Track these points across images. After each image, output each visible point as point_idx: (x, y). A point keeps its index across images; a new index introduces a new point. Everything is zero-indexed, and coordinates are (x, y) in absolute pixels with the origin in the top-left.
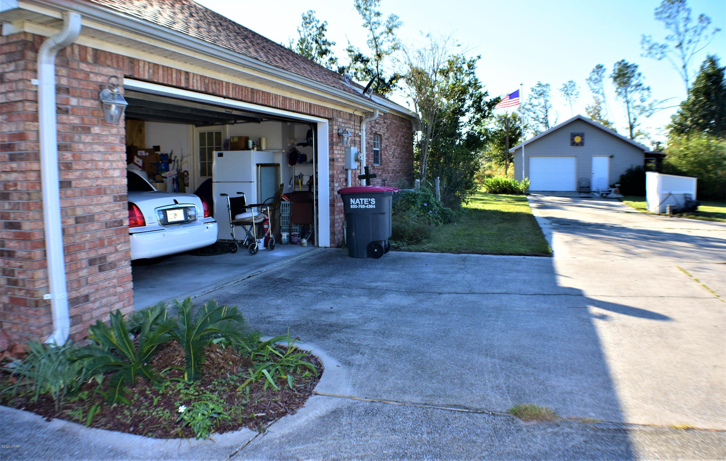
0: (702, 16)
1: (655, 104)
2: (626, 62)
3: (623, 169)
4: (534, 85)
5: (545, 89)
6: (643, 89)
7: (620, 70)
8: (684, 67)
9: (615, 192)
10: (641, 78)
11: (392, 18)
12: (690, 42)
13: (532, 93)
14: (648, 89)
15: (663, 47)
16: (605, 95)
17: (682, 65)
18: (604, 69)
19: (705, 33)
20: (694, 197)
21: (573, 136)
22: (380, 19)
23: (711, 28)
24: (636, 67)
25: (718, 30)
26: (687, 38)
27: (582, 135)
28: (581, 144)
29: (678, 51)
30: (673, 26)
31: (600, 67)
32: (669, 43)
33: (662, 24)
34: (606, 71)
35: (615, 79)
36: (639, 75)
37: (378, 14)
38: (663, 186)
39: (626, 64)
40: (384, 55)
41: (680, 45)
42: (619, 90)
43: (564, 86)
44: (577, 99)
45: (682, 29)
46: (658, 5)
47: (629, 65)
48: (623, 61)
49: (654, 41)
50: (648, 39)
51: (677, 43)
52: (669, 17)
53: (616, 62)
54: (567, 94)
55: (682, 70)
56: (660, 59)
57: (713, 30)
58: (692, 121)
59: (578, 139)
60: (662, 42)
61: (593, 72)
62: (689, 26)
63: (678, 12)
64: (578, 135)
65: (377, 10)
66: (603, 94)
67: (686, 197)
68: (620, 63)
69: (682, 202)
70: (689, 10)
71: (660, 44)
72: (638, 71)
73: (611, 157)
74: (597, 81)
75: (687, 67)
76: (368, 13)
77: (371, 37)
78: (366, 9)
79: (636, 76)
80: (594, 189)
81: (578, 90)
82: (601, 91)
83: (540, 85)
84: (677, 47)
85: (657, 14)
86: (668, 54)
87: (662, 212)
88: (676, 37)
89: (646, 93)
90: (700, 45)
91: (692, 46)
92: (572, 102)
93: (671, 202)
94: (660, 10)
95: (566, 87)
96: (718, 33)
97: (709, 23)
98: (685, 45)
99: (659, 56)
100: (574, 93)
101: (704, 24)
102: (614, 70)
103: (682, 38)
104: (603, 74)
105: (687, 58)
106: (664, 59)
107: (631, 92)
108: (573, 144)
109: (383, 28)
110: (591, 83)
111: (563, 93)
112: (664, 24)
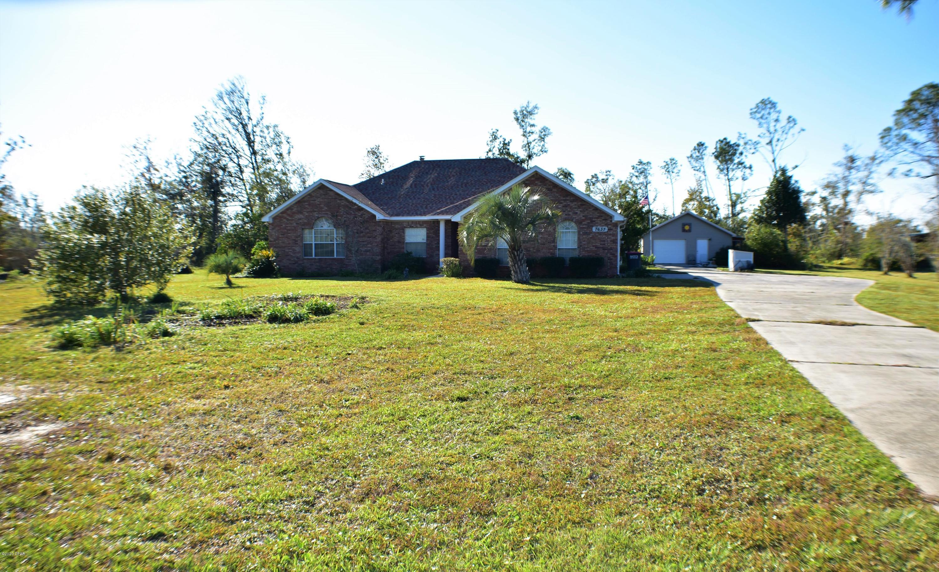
0: (790, 117)
1: (749, 192)
2: (728, 140)
3: (717, 248)
4: (635, 163)
5: (646, 167)
6: (745, 167)
7: (721, 148)
8: (774, 161)
9: (712, 263)
10: (743, 156)
11: (545, 129)
12: (778, 140)
13: (633, 171)
14: (750, 168)
15: (757, 143)
16: (707, 173)
17: (772, 159)
18: (706, 147)
19: (792, 131)
20: (752, 262)
21: (684, 225)
22: (533, 129)
23: (797, 128)
24: (738, 145)
25: (803, 130)
26: (776, 137)
27: (690, 225)
28: (689, 231)
29: (769, 147)
30: (765, 126)
31: (701, 145)
32: (761, 140)
33: (756, 122)
34: (708, 149)
35: (717, 157)
36: (741, 154)
37: (533, 125)
38: (735, 257)
39: (729, 142)
40: (534, 156)
41: (770, 143)
42: (721, 167)
43: (665, 164)
44: (677, 178)
45: (772, 129)
46: (754, 106)
47: (732, 143)
48: (725, 139)
49: (748, 138)
50: (743, 136)
51: (768, 141)
52: (762, 117)
53: (718, 140)
54: (669, 172)
55: (772, 164)
56: (753, 153)
57: (799, 130)
58: (767, 214)
59: (687, 228)
60: (755, 139)
61: (695, 149)
62: (779, 126)
63: (769, 114)
64: (687, 224)
65: (532, 122)
66: (704, 172)
67: (748, 262)
68: (722, 142)
69: (745, 265)
70: (779, 112)
71: (754, 141)
72: (741, 149)
73: (710, 240)
74: (698, 159)
75: (776, 161)
76: (523, 124)
77: (526, 142)
78: (523, 121)
79: (738, 155)
80: (698, 262)
81: (679, 168)
82: (702, 169)
83: (641, 163)
84: (767, 144)
85: (751, 114)
86: (760, 149)
87: (736, 270)
88: (768, 134)
89: (748, 171)
90: (787, 143)
91: (780, 144)
92: (673, 180)
93: (740, 265)
94: (755, 110)
95: (667, 165)
96: (802, 132)
97: (795, 124)
98: (774, 143)
99: (753, 151)
100: (675, 171)
101: (792, 125)
102: (716, 148)
103: (772, 135)
104: (705, 152)
105: (776, 153)
106: (757, 154)
107: (733, 170)
108: (684, 230)
109: (535, 136)
110: (692, 160)
111: (664, 170)
112: (758, 123)
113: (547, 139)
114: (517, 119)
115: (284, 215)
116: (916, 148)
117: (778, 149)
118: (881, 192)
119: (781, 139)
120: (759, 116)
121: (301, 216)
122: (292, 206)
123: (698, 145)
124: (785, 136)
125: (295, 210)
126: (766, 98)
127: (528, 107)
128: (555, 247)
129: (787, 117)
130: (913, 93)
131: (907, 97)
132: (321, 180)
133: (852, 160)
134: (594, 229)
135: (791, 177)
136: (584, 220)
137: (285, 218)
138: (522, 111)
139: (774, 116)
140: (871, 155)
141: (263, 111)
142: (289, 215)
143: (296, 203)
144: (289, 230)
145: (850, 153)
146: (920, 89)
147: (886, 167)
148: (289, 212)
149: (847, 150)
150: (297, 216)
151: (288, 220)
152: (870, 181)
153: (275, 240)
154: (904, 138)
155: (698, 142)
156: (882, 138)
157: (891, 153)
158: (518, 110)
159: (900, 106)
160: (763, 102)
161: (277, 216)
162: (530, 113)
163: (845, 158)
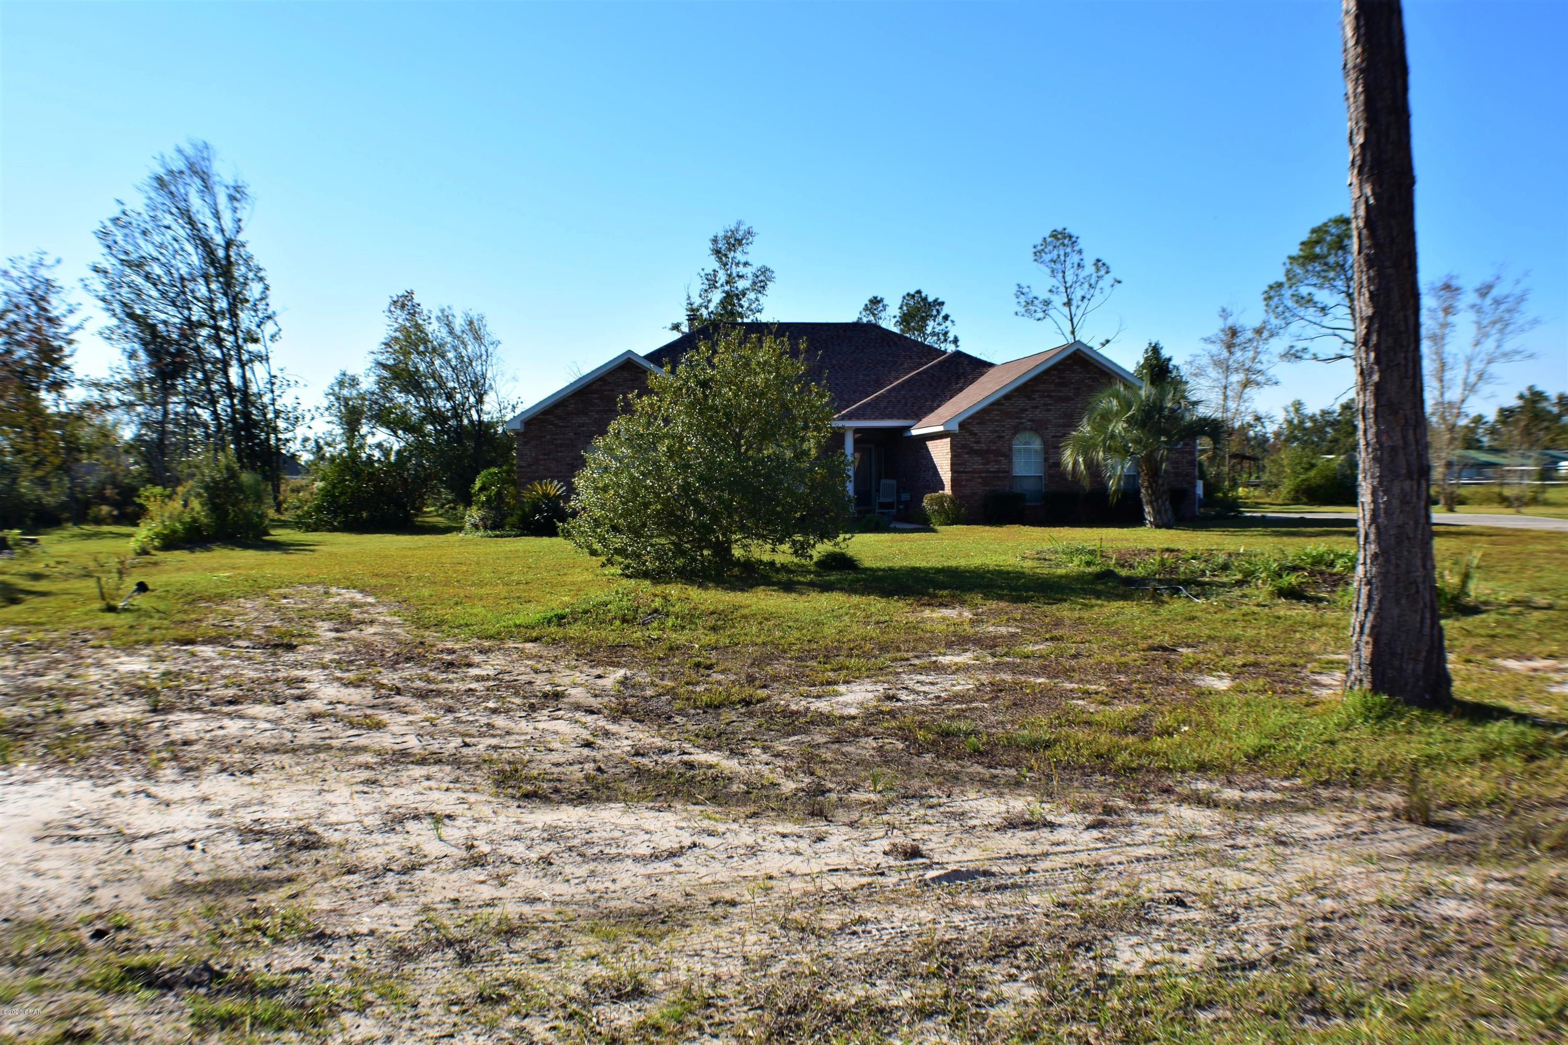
113: (765, 289)
114: (717, 252)
116: (1324, 315)
117: (1079, 313)
118: (1276, 383)
119: (1088, 296)
120: (1047, 257)
121: (585, 419)
123: (871, 301)
124: (1092, 291)
125: (571, 408)
126: (1060, 229)
127: (737, 230)
129: (1093, 261)
130: (1314, 231)
131: (1305, 236)
132: (629, 352)
133: (1234, 332)
135: (1170, 359)
137: (549, 423)
138: (726, 237)
139: (1075, 258)
140: (1256, 324)
144: (561, 445)
145: (1230, 322)
146: (1325, 225)
147: (1278, 345)
148: (563, 412)
149: (1226, 319)
151: (557, 427)
152: (1257, 367)
153: (530, 466)
154: (1308, 301)
155: (870, 297)
156: (1269, 298)
157: (1283, 323)
158: (721, 234)
159: (1295, 251)
160: (1055, 235)
162: (739, 242)
163: (1223, 330)
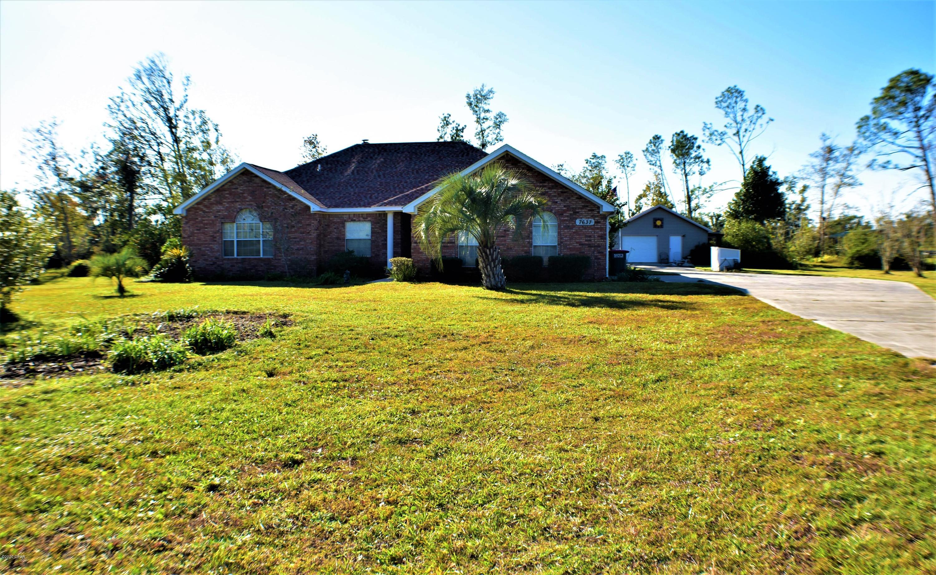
0: (758, 106)
1: (715, 186)
2: (685, 133)
3: (692, 245)
4: (589, 156)
5: (600, 161)
6: (702, 161)
7: (678, 141)
8: (741, 153)
9: (688, 262)
10: (701, 150)
11: (500, 115)
12: (746, 130)
13: (587, 165)
14: (708, 162)
15: (723, 134)
16: (663, 168)
17: (740, 150)
18: (662, 141)
19: (760, 121)
20: (739, 261)
21: (655, 220)
22: (488, 115)
23: (765, 118)
24: (696, 139)
25: (772, 120)
26: (744, 127)
27: (661, 220)
28: (661, 226)
29: (736, 138)
30: (732, 115)
31: (657, 138)
32: (727, 130)
33: (722, 112)
34: (664, 142)
35: (673, 151)
36: (699, 147)
37: (488, 111)
38: (720, 255)
39: (686, 135)
40: (488, 145)
41: (737, 133)
42: (678, 161)
43: (619, 158)
44: (633, 172)
45: (739, 119)
46: (719, 94)
47: (689, 136)
48: (682, 132)
49: (714, 128)
50: (709, 126)
51: (735, 132)
52: (728, 107)
53: (674, 133)
54: (624, 166)
55: (740, 156)
56: (719, 145)
57: (767, 120)
59: (659, 223)
60: (721, 129)
61: (651, 142)
62: (746, 115)
63: (736, 102)
64: (659, 219)
65: (486, 108)
66: (660, 166)
67: (735, 261)
68: (679, 135)
69: (732, 264)
70: (746, 101)
71: (720, 132)
72: (698, 143)
73: (684, 236)
74: (654, 153)
75: (744, 153)
76: (477, 109)
77: (479, 130)
78: (476, 106)
79: (695, 148)
80: (671, 260)
81: (634, 162)
82: (658, 163)
83: (595, 156)
84: (734, 134)
85: (716, 103)
86: (726, 140)
87: (721, 270)
88: (734, 125)
89: (705, 165)
90: (755, 133)
91: (748, 134)
92: (628, 175)
93: (726, 264)
94: (720, 99)
95: (623, 159)
96: (771, 122)
97: (763, 114)
98: (741, 133)
99: (719, 142)
100: (631, 165)
101: (759, 115)
102: (672, 142)
103: (739, 125)
104: (661, 146)
105: (743, 145)
106: (723, 145)
107: (690, 164)
108: (655, 226)
109: (490, 123)
110: (648, 154)
111: (618, 165)
112: (724, 113)
113: (502, 126)
114: (470, 104)
115: (201, 206)
116: (897, 137)
117: (745, 140)
118: (861, 184)
119: (749, 129)
120: (725, 105)
121: (220, 207)
122: (209, 195)
123: (654, 138)
124: (753, 126)
125: (212, 200)
126: (732, 86)
127: (482, 90)
128: (530, 244)
129: (754, 106)
130: (892, 80)
131: (886, 84)
132: (244, 163)
133: (830, 150)
134: (578, 222)
136: (565, 211)
137: (202, 210)
138: (476, 95)
139: (741, 105)
140: (850, 144)
141: (187, 93)
142: (205, 206)
143: (215, 192)
144: (207, 224)
145: (828, 143)
146: (899, 76)
147: (865, 159)
148: (206, 203)
149: (825, 141)
150: (216, 208)
151: (204, 212)
152: (849, 173)
153: (189, 237)
154: (885, 128)
155: (653, 135)
156: (860, 127)
157: (869, 144)
158: (472, 94)
159: (878, 94)
160: (729, 90)
161: (191, 208)
162: (485, 97)
163: (822, 148)
